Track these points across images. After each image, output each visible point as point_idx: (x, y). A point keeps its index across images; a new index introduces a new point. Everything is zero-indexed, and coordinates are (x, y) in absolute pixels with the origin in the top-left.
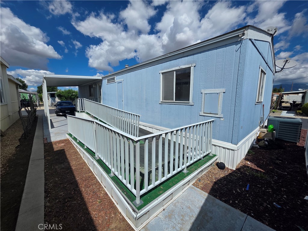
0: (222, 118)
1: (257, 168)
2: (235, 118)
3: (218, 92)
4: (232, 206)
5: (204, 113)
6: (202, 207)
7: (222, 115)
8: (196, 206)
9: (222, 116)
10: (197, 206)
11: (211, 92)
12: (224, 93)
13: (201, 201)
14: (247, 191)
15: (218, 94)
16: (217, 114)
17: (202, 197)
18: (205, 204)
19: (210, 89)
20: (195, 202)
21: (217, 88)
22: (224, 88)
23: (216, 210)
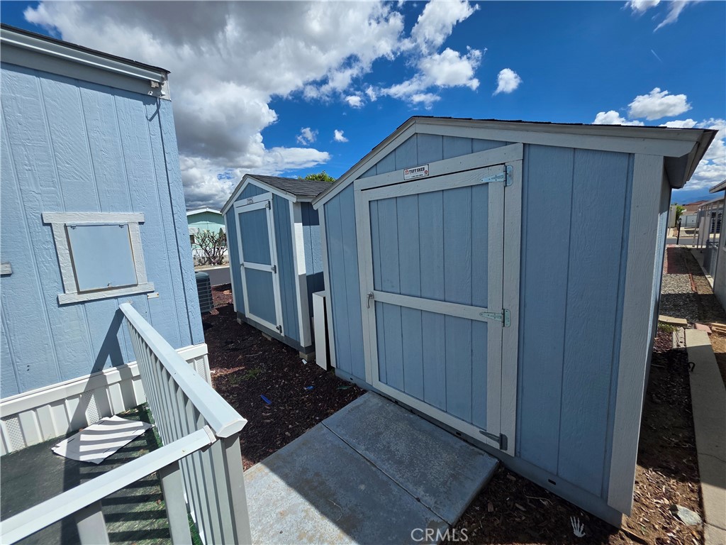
0: (153, 292)
1: (231, 371)
2: (185, 285)
3: (119, 222)
4: (298, 435)
5: (79, 293)
6: (290, 484)
7: (152, 284)
8: (283, 498)
9: (151, 287)
10: (283, 494)
11: (94, 222)
12: (140, 223)
13: (274, 482)
14: (273, 405)
15: (121, 226)
16: (136, 285)
17: (262, 476)
18: (284, 477)
19: (86, 210)
20: (272, 496)
21: (114, 208)
22: (136, 211)
23: (302, 461)
